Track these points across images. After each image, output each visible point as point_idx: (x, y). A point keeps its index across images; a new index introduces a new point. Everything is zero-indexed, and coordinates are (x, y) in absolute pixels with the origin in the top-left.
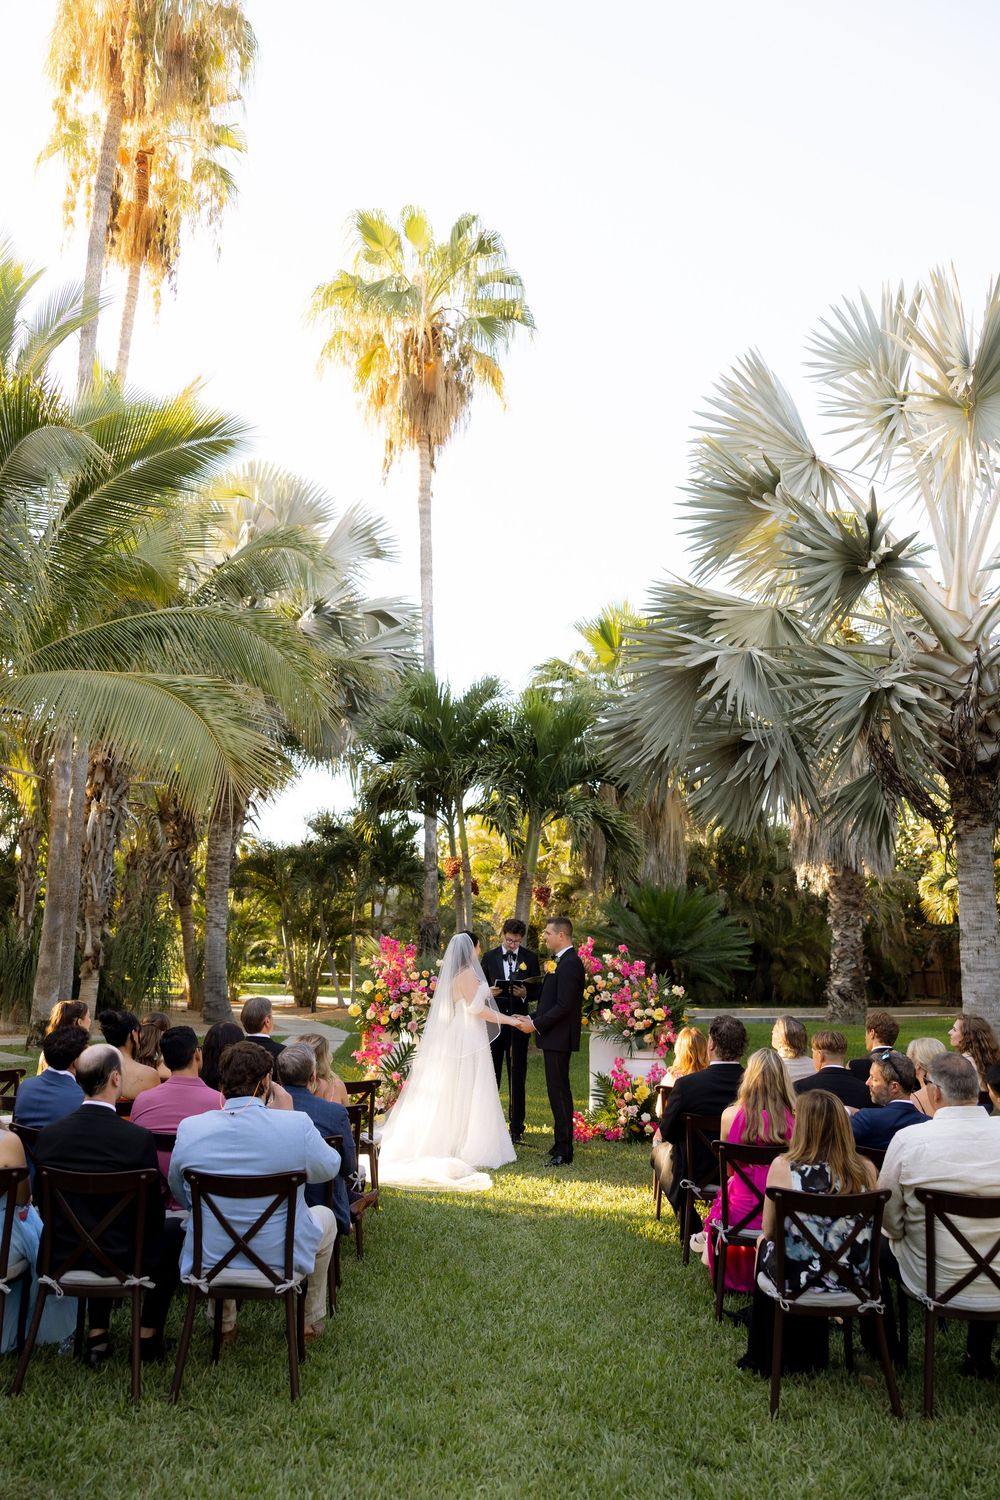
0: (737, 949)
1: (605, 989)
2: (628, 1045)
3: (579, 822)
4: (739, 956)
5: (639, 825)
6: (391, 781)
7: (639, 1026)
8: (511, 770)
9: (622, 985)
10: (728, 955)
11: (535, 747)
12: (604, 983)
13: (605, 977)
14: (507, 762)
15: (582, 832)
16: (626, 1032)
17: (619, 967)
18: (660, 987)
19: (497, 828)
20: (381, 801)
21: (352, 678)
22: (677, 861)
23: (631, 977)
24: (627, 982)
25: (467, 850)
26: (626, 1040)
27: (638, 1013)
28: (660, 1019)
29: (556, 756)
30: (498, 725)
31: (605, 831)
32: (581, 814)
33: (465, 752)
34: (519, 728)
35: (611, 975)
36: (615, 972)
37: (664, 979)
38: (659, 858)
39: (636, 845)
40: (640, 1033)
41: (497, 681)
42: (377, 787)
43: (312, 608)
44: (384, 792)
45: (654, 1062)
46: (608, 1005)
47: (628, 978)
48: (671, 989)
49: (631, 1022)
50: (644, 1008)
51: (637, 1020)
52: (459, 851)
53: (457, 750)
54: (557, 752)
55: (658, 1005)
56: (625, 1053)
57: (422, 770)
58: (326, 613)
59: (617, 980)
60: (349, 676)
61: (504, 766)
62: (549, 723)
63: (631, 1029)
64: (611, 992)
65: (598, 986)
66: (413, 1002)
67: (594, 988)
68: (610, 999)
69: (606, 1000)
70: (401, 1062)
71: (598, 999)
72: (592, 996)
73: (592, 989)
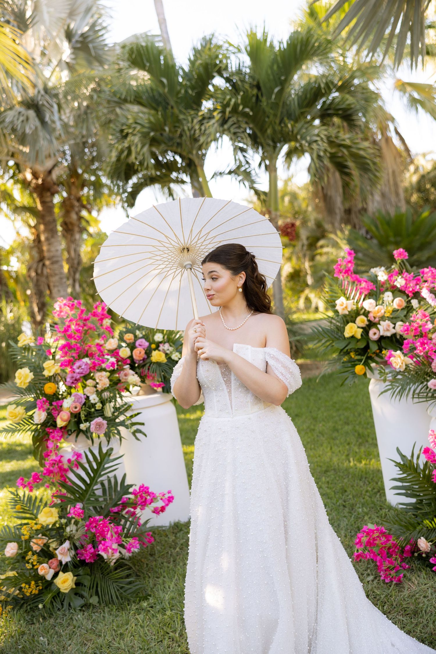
1: (383, 318)
8: (235, 110)
11: (258, 85)
12: (380, 309)
13: (380, 301)
17: (399, 282)
22: (397, 195)
24: (415, 303)
29: (283, 90)
35: (388, 296)
36: (394, 290)
38: (383, 195)
47: (415, 296)
58: (76, 38)
59: (398, 302)
61: (228, 105)
65: (371, 315)
66: (99, 387)
67: (365, 319)
68: (393, 331)
69: (389, 334)
70: (92, 479)
71: (375, 334)
72: (366, 330)
73: (363, 322)
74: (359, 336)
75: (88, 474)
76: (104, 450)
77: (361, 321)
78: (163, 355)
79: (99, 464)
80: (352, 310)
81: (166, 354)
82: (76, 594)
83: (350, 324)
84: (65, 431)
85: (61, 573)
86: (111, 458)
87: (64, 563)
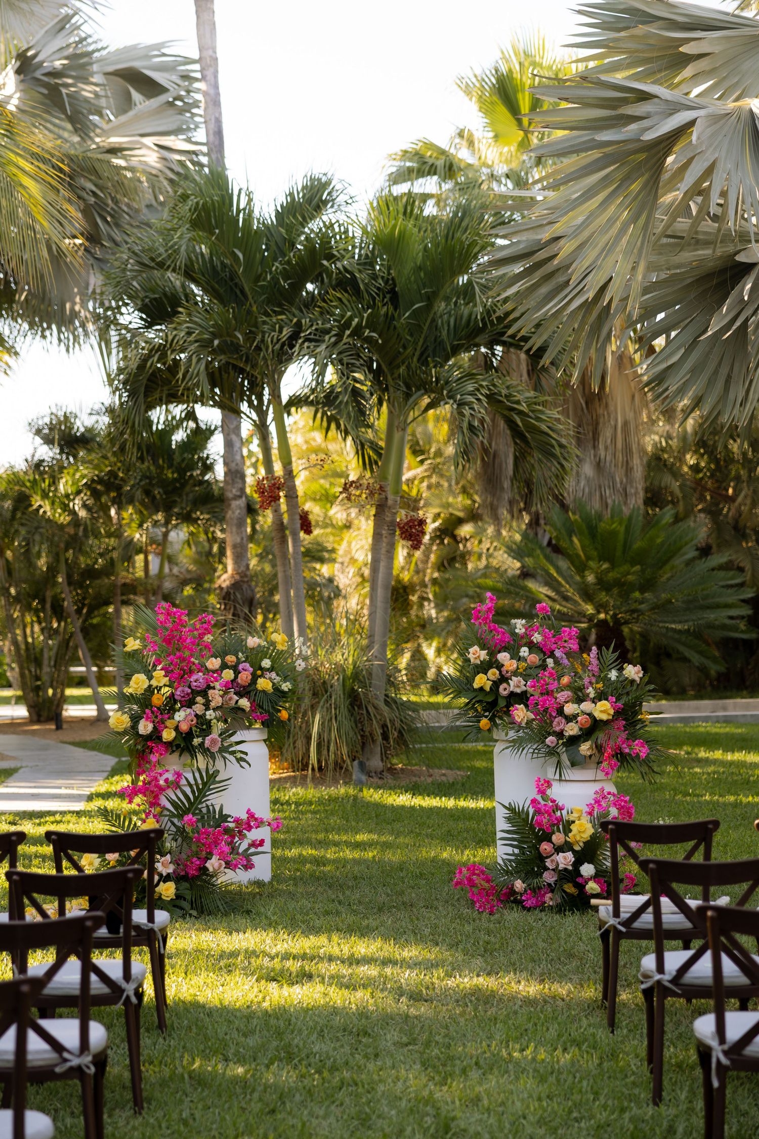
0: (727, 606)
1: (515, 673)
2: (554, 760)
3: (467, 411)
4: (731, 618)
5: (565, 413)
6: (163, 358)
7: (572, 730)
8: (357, 332)
9: (544, 666)
10: (711, 616)
11: (393, 292)
12: (514, 664)
13: (515, 656)
14: (351, 319)
15: (471, 427)
16: (551, 740)
17: (537, 638)
18: (604, 667)
19: (338, 427)
20: (148, 391)
21: (90, 186)
22: (629, 470)
23: (558, 653)
24: (550, 662)
25: (290, 463)
26: (552, 752)
27: (570, 709)
28: (604, 717)
29: (429, 307)
30: (330, 257)
31: (511, 424)
32: (471, 399)
33: (280, 305)
34: (368, 262)
35: (524, 651)
36: (531, 646)
37: (610, 655)
38: (599, 466)
39: (561, 446)
40: (573, 741)
41: (328, 183)
42: (141, 367)
43: (13, 65)
44: (153, 374)
45: (597, 787)
46: (522, 698)
47: (552, 655)
48: (621, 669)
49: (558, 724)
50: (579, 700)
51: (569, 719)
52: (278, 468)
53: (269, 301)
54: (430, 299)
55: (601, 696)
56: (551, 773)
57: (214, 335)
58: (38, 74)
59: (534, 658)
60: (83, 182)
61: (346, 326)
62: (416, 251)
63: (560, 735)
64: (526, 677)
65: (504, 669)
66: (213, 704)
67: (498, 672)
68: (524, 688)
69: (518, 691)
70: (196, 798)
71: (505, 689)
72: (496, 684)
73: (494, 674)
74: (488, 689)
75: (193, 792)
76: (211, 772)
77: (493, 673)
78: (271, 684)
79: (204, 784)
80: (484, 660)
81: (274, 684)
82: (174, 906)
83: (481, 675)
84: (170, 746)
85: (161, 883)
86: (217, 779)
87: (164, 874)
